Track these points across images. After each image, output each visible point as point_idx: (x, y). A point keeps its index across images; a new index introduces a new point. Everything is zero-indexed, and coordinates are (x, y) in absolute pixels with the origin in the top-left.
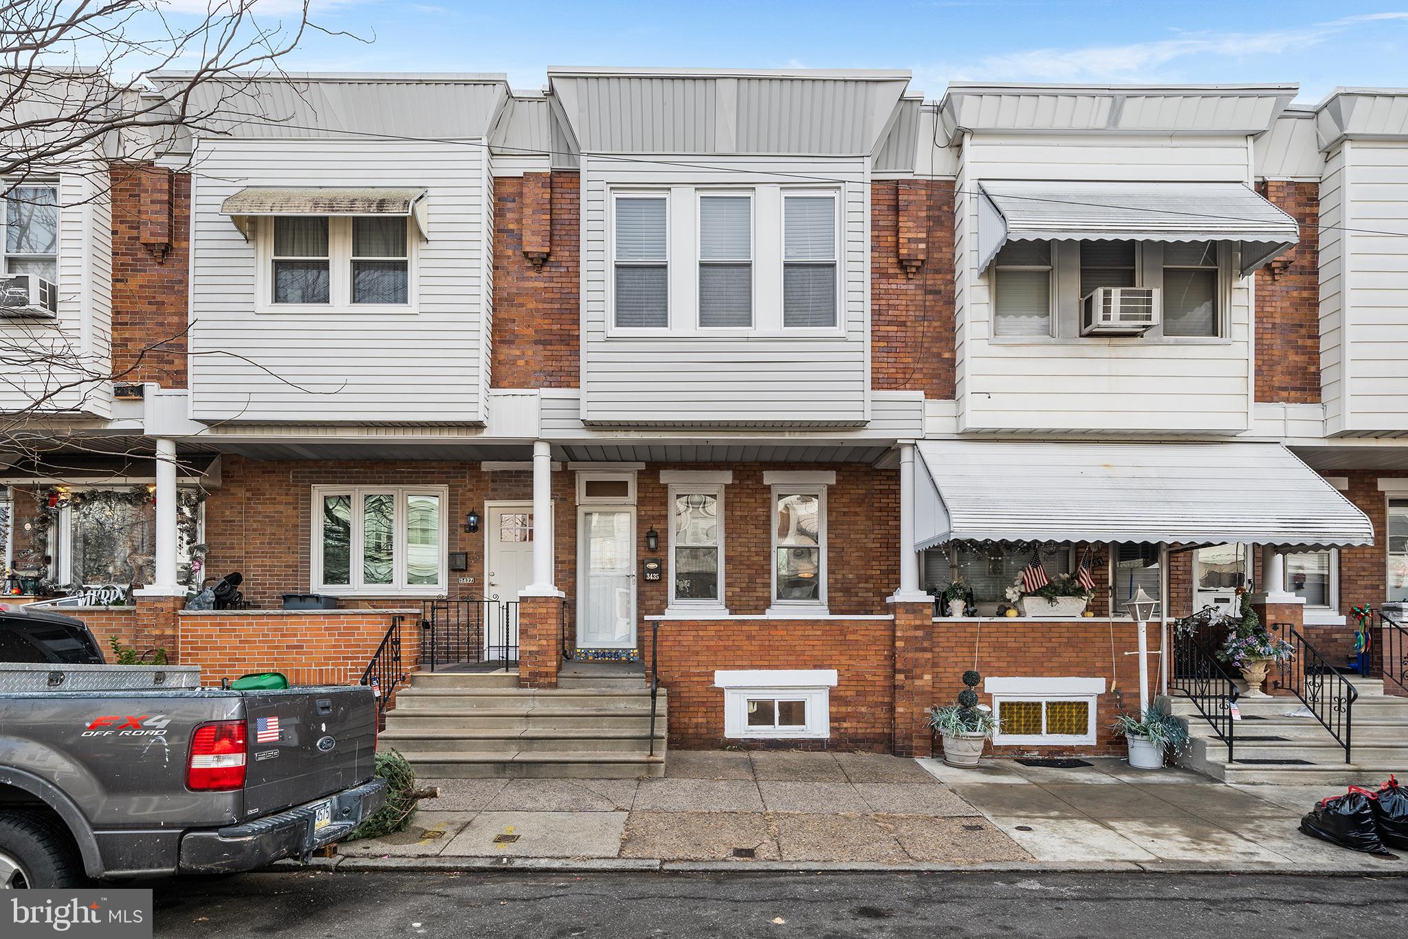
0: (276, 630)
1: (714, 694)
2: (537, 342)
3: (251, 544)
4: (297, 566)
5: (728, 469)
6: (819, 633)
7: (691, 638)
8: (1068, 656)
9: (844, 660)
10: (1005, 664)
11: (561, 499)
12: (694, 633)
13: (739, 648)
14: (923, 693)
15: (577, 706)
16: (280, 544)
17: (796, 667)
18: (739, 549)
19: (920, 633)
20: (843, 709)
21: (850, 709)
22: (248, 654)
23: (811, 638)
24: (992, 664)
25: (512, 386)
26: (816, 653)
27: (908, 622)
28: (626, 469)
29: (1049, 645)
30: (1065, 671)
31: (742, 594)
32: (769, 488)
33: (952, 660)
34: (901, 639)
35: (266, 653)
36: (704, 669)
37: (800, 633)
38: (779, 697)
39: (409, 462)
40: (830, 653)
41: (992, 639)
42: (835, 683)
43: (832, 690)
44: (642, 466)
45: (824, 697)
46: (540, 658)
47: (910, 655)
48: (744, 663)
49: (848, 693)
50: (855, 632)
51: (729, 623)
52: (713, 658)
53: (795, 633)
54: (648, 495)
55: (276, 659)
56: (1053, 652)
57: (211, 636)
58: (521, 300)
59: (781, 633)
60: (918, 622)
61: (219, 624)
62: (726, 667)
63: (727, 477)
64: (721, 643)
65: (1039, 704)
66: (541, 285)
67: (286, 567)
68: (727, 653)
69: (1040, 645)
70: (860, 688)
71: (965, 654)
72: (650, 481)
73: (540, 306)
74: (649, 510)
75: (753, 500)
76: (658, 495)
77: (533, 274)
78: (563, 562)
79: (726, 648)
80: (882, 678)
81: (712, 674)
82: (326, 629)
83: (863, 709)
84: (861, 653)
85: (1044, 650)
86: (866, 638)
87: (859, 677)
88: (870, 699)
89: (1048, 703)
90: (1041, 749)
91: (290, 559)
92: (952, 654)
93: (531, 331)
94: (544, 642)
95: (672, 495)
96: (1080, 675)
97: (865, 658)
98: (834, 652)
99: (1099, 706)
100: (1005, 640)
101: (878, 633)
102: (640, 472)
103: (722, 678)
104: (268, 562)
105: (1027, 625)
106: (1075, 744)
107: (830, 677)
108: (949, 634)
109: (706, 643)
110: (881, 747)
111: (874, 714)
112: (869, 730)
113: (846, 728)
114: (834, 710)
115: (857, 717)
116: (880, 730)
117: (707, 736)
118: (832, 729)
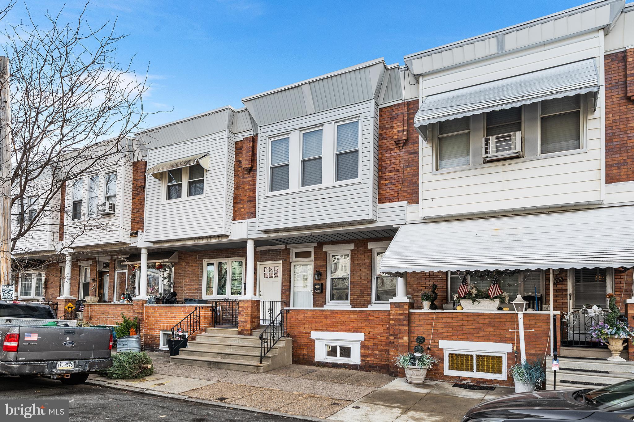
0: (169, 311)
1: (310, 342)
2: (248, 202)
3: (186, 281)
4: (198, 289)
5: (352, 243)
6: (356, 316)
7: (302, 317)
8: (489, 331)
9: (367, 329)
10: (451, 334)
11: (285, 260)
12: (303, 315)
13: (321, 322)
14: (403, 346)
16: (194, 281)
17: (345, 331)
19: (402, 317)
20: (367, 352)
21: (370, 352)
22: (161, 319)
23: (352, 318)
24: (444, 334)
25: (241, 219)
26: (355, 325)
27: (396, 312)
28: (310, 246)
29: (477, 325)
30: (487, 339)
31: (357, 299)
32: (371, 250)
33: (421, 331)
34: (392, 319)
35: (166, 319)
36: (306, 331)
37: (347, 316)
38: (339, 344)
39: (232, 249)
40: (361, 325)
41: (444, 321)
42: (363, 340)
43: (362, 342)
44: (316, 244)
45: (359, 345)
46: (245, 324)
47: (397, 327)
48: (323, 329)
49: (369, 344)
50: (373, 316)
51: (318, 311)
52: (310, 326)
53: (345, 316)
54: (318, 256)
56: (479, 329)
57: (152, 313)
58: (243, 186)
59: (339, 316)
60: (401, 312)
61: (154, 309)
62: (316, 330)
63: (352, 247)
64: (314, 320)
65: (472, 356)
66: (250, 179)
68: (317, 324)
69: (471, 324)
70: (375, 342)
71: (429, 328)
72: (319, 250)
73: (249, 187)
74: (319, 263)
75: (363, 256)
76: (323, 256)
77: (247, 176)
78: (285, 286)
79: (316, 322)
80: (385, 338)
81: (310, 333)
82: (182, 311)
83: (376, 352)
84: (375, 326)
85: (474, 327)
86: (378, 319)
87: (374, 337)
88: (379, 347)
89: (477, 356)
90: (472, 379)
91: (196, 286)
92: (422, 328)
93: (246, 198)
94: (246, 318)
95: (329, 256)
96: (496, 341)
97: (377, 328)
98: (363, 325)
99: (508, 359)
100: (451, 321)
101: (384, 317)
102: (315, 247)
103: (314, 335)
104: (190, 287)
105: (464, 314)
106: (493, 379)
107: (361, 336)
108: (420, 318)
109: (308, 319)
110: (385, 371)
111: (381, 355)
112: (379, 363)
113: (368, 361)
114: (363, 351)
115: (374, 356)
116: (384, 363)
117: (308, 360)
118: (362, 361)
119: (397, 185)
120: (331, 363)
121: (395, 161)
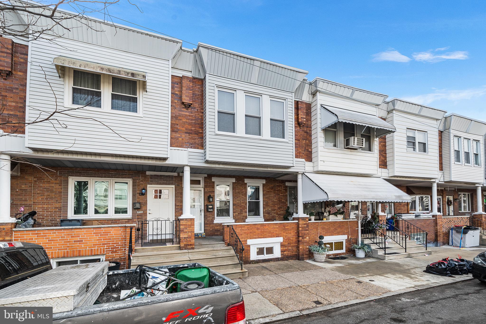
0: (68, 235)
1: (247, 247)
2: (186, 133)
3: (36, 199)
4: (61, 208)
5: (234, 178)
6: (278, 227)
7: (240, 230)
8: (339, 230)
9: (285, 234)
10: (325, 233)
11: (177, 185)
12: (241, 228)
13: (255, 232)
14: (306, 242)
15: (205, 255)
16: (52, 199)
17: (271, 237)
18: (237, 201)
19: (305, 226)
20: (284, 248)
21: (286, 248)
23: (275, 228)
24: (322, 233)
25: (177, 146)
26: (277, 233)
27: (302, 223)
28: (200, 176)
29: (335, 227)
30: (338, 234)
31: (238, 215)
32: (246, 184)
33: (312, 233)
34: (301, 227)
35: (63, 245)
36: (244, 239)
37: (272, 227)
38: (266, 246)
39: (116, 170)
40: (281, 232)
41: (322, 226)
42: (282, 241)
43: (281, 243)
44: (206, 176)
45: (279, 245)
46: (188, 239)
47: (303, 232)
48: (256, 237)
49: (286, 244)
50: (287, 226)
51: (251, 225)
52: (246, 236)
53: (271, 227)
54: (208, 185)
55: (68, 247)
56: (336, 229)
58: (180, 118)
59: (267, 227)
60: (305, 223)
61: (37, 234)
62: (251, 238)
63: (234, 180)
64: (249, 231)
65: (332, 243)
66: (188, 114)
67: (55, 208)
68: (251, 234)
69: (332, 227)
70: (289, 242)
71: (315, 231)
72: (209, 180)
73: (187, 121)
74: (208, 189)
75: (241, 187)
76: (211, 185)
77: (185, 110)
79: (251, 232)
80: (295, 239)
81: (246, 241)
82: (94, 233)
83: (290, 248)
84: (289, 232)
85: (333, 229)
86: (290, 228)
87: (289, 239)
88: (292, 245)
89: (334, 243)
90: (333, 254)
92: (312, 231)
93: (184, 129)
94: (190, 234)
95: (215, 185)
96: (342, 235)
97: (290, 233)
98: (282, 232)
99: (346, 242)
100: (325, 226)
101: (294, 226)
102: (205, 178)
103: (250, 242)
105: (330, 222)
107: (281, 239)
108: (311, 226)
109: (244, 231)
110: (294, 258)
111: (293, 249)
112: (291, 254)
113: (285, 254)
114: (282, 249)
115: (288, 250)
116: (294, 254)
117: (245, 260)
118: (282, 254)
119: (299, 149)
120: (262, 260)
121: (298, 134)
